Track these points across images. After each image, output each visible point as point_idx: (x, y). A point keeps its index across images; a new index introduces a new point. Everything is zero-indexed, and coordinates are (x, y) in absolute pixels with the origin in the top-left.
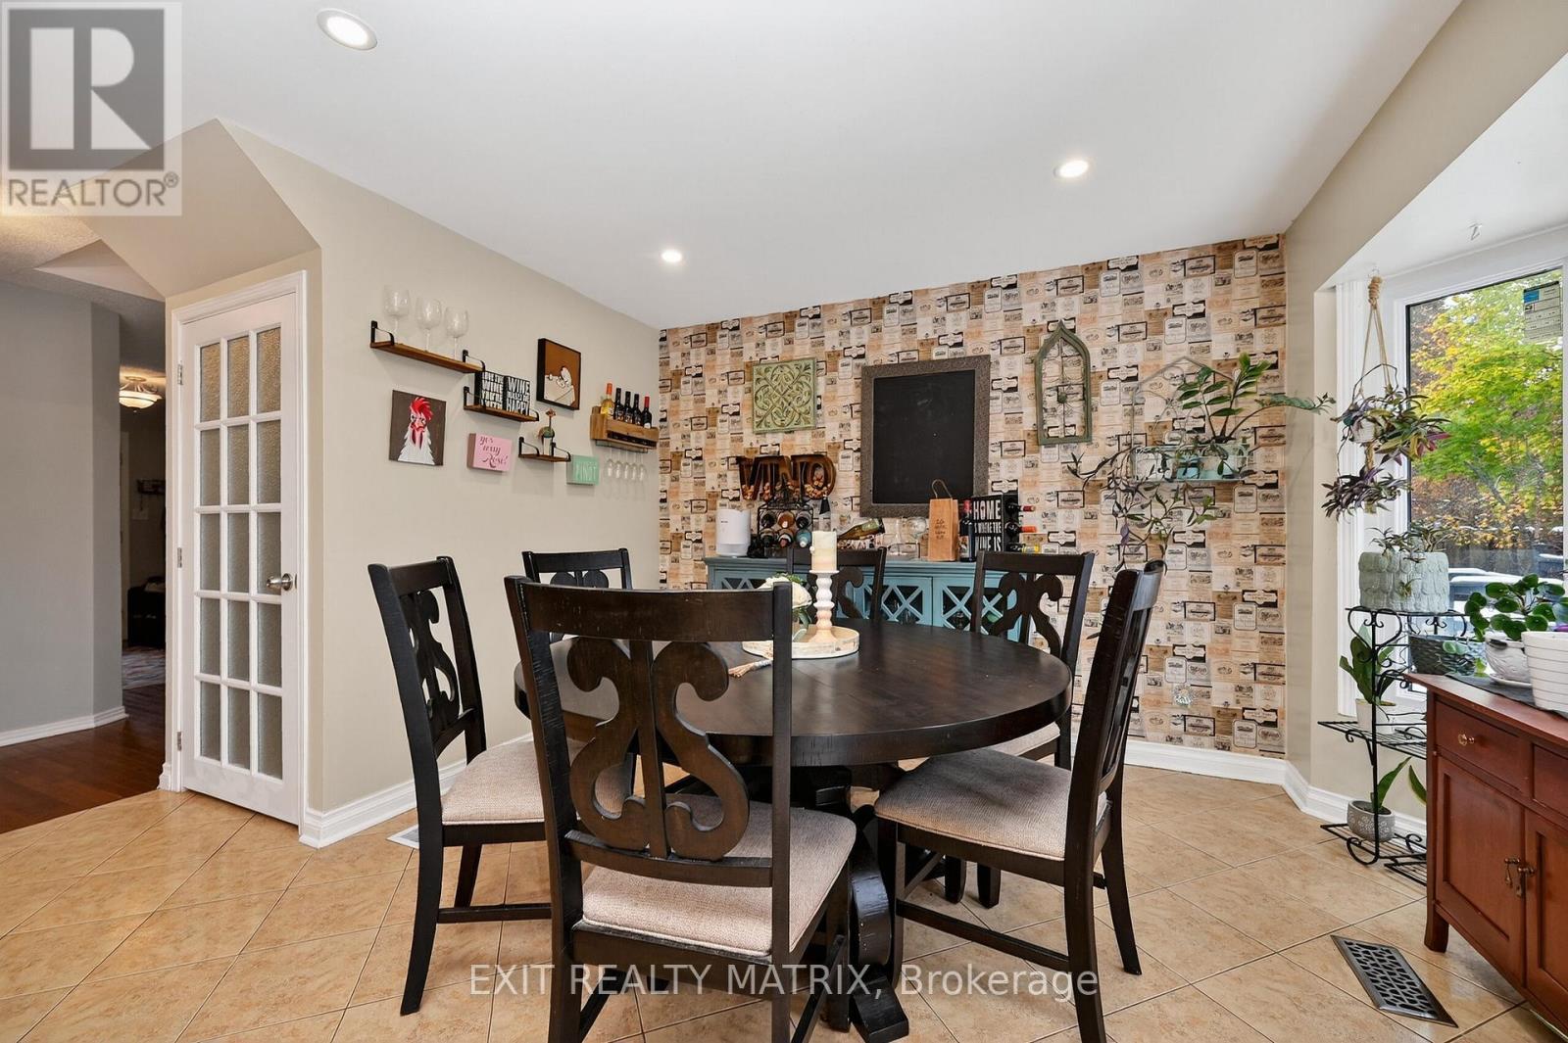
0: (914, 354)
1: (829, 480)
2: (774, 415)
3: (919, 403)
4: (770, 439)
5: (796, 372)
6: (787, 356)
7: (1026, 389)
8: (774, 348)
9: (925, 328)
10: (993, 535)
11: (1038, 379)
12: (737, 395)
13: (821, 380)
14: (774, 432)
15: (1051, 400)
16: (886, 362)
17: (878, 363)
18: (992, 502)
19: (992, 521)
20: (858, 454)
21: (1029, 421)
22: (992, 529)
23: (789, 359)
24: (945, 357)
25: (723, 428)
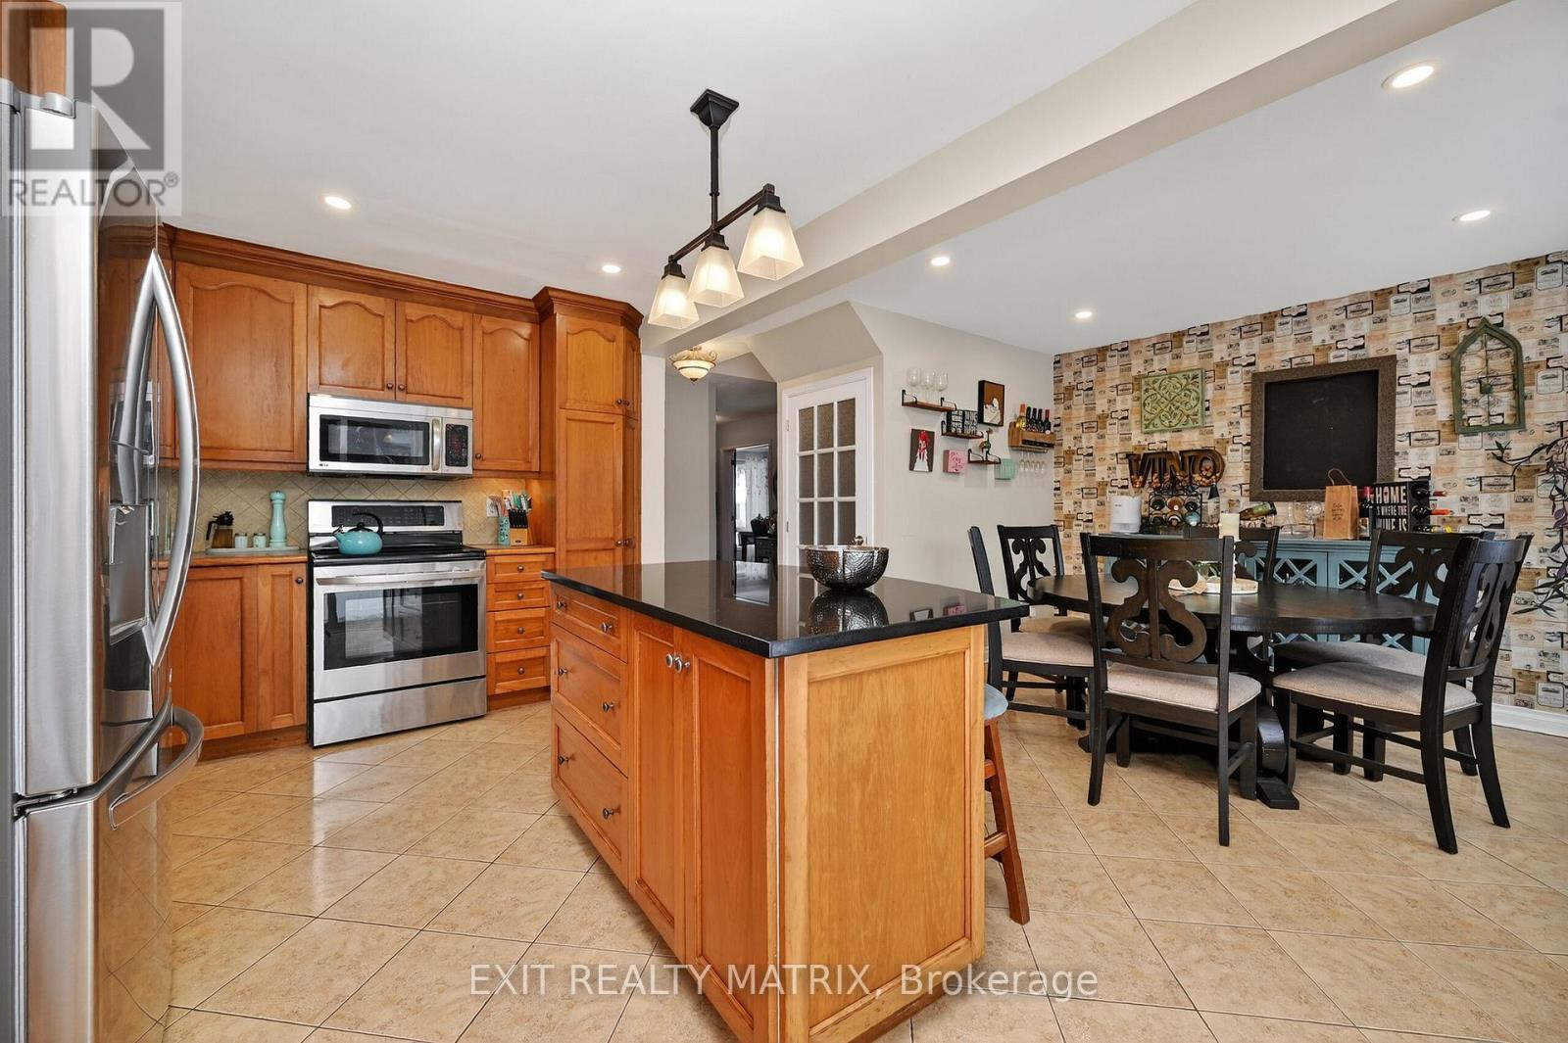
0: (1310, 359)
1: (1219, 468)
2: (1163, 418)
3: (1315, 402)
4: (1157, 437)
5: (1184, 382)
6: (1176, 368)
7: (1440, 384)
8: (1162, 362)
9: (1320, 334)
10: (1397, 518)
11: (1455, 372)
12: (1125, 402)
13: (1210, 387)
14: (1161, 431)
15: (1471, 392)
16: (1277, 367)
17: (1269, 369)
18: (1397, 488)
19: (1397, 504)
20: (1248, 448)
21: (1444, 411)
22: (1397, 513)
23: (1176, 370)
24: (1344, 359)
25: (1113, 431)
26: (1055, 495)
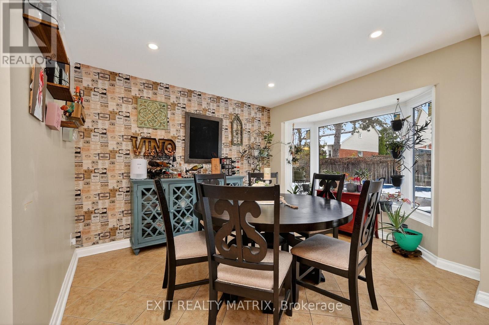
0: (201, 112)
1: (174, 149)
2: (149, 122)
3: (204, 128)
4: (146, 130)
5: (159, 107)
6: (154, 99)
7: (229, 130)
8: (147, 94)
9: (204, 105)
10: (229, 169)
11: (232, 127)
12: (127, 108)
13: (169, 112)
14: (147, 128)
15: (235, 134)
16: (192, 112)
17: (190, 112)
18: (228, 160)
19: (228, 165)
20: (184, 141)
21: (230, 138)
22: (228, 167)
23: (155, 100)
24: (210, 115)
25: (120, 122)
26: (76, 157)
